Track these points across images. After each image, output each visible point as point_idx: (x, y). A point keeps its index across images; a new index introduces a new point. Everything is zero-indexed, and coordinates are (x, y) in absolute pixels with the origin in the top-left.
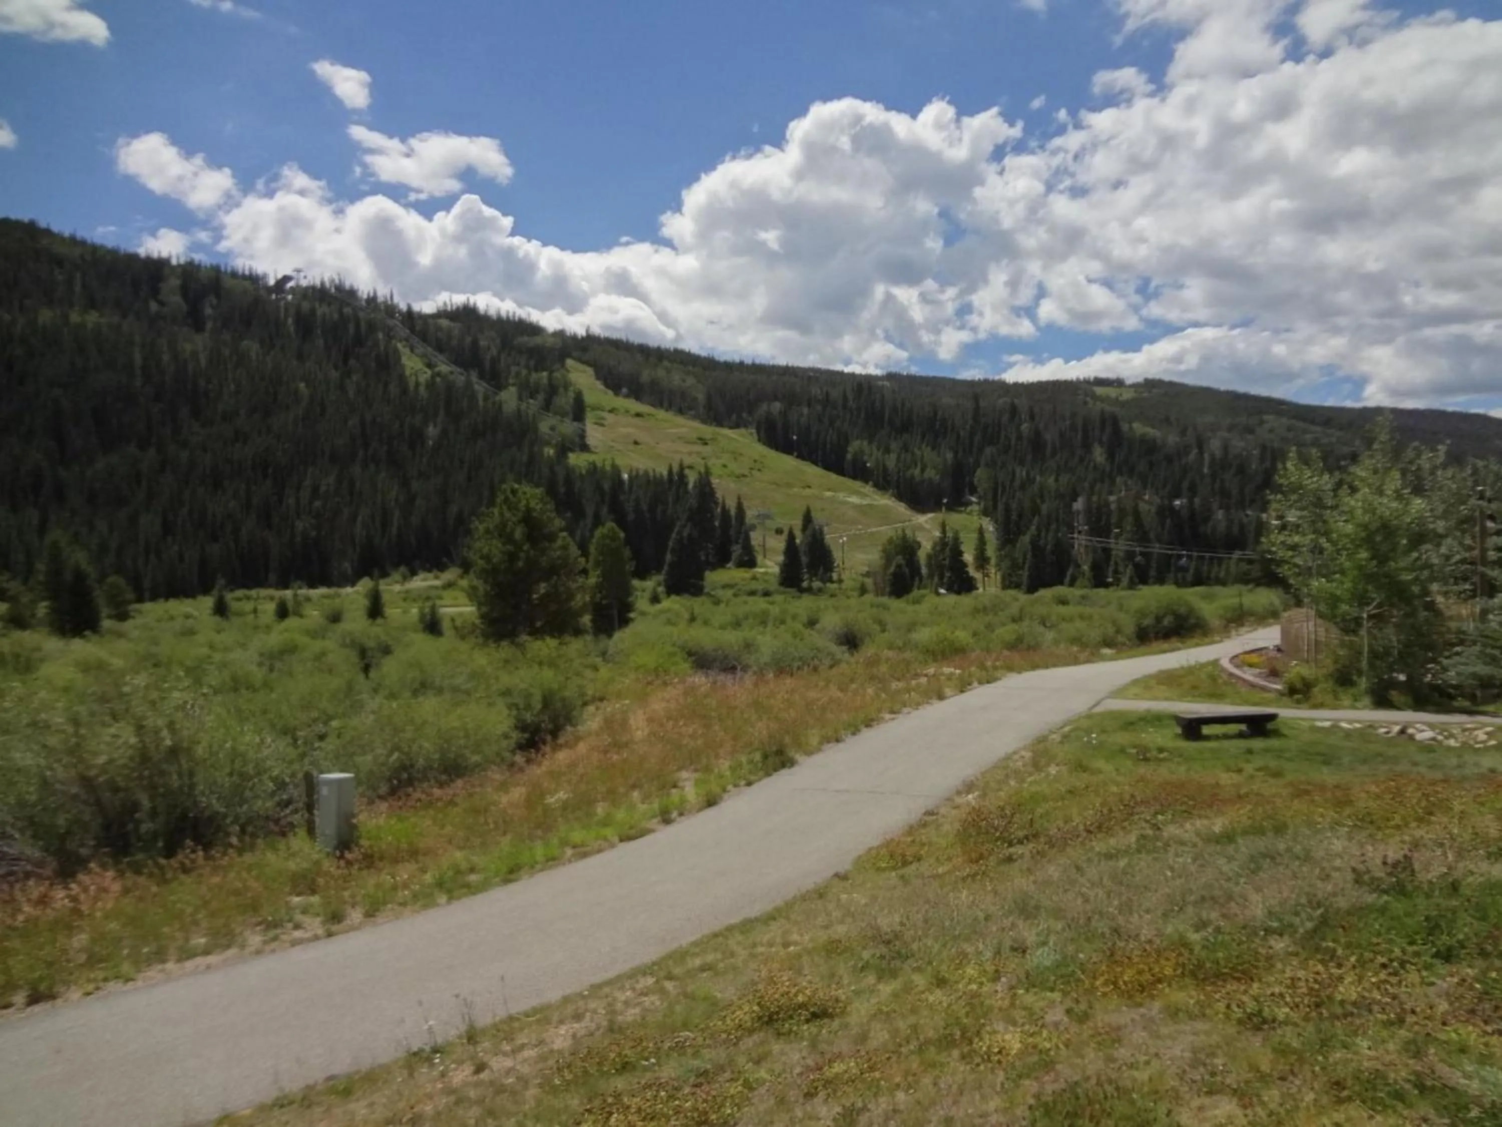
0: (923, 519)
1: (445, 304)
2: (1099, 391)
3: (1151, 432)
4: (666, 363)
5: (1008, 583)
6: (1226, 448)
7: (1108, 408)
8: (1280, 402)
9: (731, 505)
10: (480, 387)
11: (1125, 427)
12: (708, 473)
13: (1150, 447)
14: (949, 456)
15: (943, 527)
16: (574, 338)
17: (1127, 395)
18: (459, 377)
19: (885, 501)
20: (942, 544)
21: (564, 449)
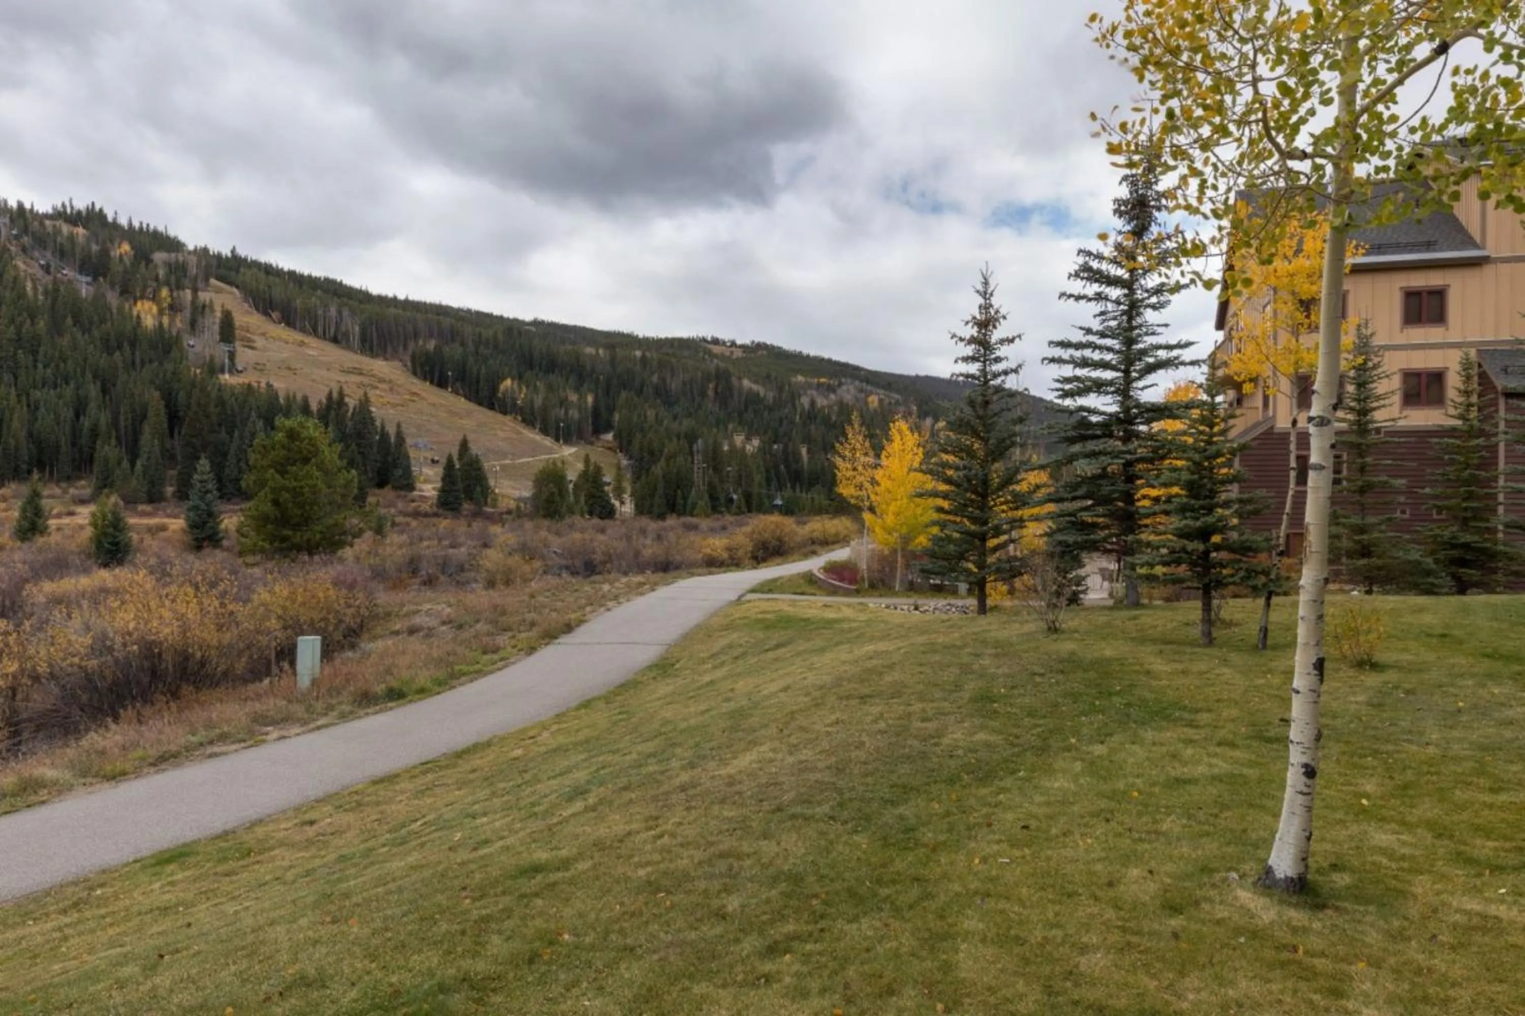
0: (568, 451)
1: (63, 205)
2: (716, 349)
3: (755, 387)
4: (319, 292)
5: (641, 509)
6: (813, 403)
7: (722, 365)
8: (857, 369)
9: (392, 430)
10: (113, 298)
11: (734, 380)
12: (367, 400)
13: (753, 399)
14: (590, 399)
15: (587, 461)
16: (219, 257)
17: (738, 353)
18: (85, 288)
19: (533, 436)
20: (584, 475)
21: (213, 369)
